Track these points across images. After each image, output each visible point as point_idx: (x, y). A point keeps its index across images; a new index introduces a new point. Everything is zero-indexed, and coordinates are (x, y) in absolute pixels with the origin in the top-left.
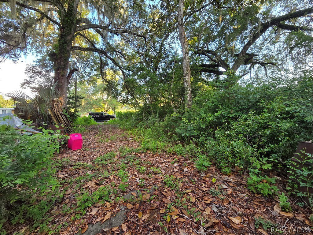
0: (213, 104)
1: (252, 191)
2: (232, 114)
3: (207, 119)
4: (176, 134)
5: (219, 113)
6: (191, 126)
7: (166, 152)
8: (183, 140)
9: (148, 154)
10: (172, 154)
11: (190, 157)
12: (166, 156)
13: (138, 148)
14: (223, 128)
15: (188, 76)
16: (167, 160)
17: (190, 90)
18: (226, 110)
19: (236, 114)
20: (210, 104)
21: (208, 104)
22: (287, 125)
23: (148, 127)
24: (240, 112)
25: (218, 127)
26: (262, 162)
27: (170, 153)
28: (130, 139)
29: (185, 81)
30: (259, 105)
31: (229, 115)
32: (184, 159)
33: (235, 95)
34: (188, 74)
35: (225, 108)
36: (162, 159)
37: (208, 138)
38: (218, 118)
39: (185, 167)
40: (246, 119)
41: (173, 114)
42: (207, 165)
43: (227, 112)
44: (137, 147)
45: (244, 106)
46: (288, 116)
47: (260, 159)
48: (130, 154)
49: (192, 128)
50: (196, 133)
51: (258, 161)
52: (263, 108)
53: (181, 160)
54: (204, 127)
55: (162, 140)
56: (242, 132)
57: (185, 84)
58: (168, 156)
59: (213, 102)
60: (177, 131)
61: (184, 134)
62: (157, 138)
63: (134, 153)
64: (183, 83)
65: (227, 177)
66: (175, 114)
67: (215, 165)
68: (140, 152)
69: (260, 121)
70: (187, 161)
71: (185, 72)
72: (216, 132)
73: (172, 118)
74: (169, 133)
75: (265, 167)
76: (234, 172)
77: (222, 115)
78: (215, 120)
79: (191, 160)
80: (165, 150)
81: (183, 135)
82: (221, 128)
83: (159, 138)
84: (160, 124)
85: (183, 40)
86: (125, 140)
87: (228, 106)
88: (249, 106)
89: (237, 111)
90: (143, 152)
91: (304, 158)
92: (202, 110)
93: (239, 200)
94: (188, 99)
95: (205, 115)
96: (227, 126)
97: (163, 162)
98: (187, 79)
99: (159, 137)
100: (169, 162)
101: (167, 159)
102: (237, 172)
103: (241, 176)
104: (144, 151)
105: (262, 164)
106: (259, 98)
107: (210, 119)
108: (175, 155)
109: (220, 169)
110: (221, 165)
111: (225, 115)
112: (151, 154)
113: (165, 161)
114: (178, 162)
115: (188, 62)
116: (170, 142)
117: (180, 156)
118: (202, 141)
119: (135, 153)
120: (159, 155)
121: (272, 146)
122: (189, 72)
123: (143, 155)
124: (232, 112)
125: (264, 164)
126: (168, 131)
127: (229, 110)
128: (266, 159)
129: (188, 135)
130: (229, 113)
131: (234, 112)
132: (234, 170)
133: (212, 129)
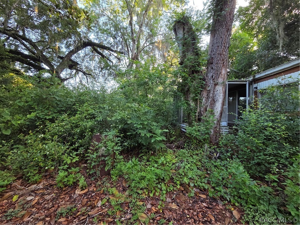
0: (26, 104)
5: (33, 115)
14: (37, 131)
18: (42, 112)
20: (22, 104)
21: (18, 104)
22: (89, 124)
25: (31, 131)
31: (45, 117)
33: (52, 96)
35: (42, 110)
37: (15, 146)
38: (33, 121)
40: (63, 120)
42: (5, 183)
45: (62, 107)
47: (71, 154)
54: (9, 134)
56: (57, 133)
59: (26, 102)
65: (35, 186)
67: (22, 178)
72: (27, 137)
75: (74, 161)
76: (46, 176)
77: (36, 116)
78: (27, 123)
82: (34, 132)
87: (45, 107)
88: (67, 108)
89: (55, 113)
91: (95, 145)
92: (7, 111)
95: (9, 118)
96: (43, 128)
102: (49, 175)
103: (53, 177)
105: (72, 158)
106: (74, 101)
109: (28, 180)
110: (29, 174)
111: (41, 117)
124: (49, 114)
125: (74, 158)
127: (46, 111)
128: (75, 153)
130: (46, 115)
131: (52, 114)
132: (47, 174)
133: (22, 134)
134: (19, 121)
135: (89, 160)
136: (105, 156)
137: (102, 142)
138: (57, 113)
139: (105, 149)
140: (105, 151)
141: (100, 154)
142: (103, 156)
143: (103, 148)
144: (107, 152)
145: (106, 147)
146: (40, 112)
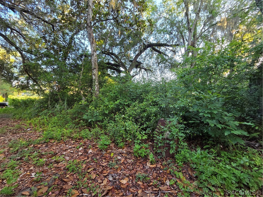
0: (114, 95)
1: (136, 156)
2: (126, 102)
3: (109, 106)
4: (84, 120)
5: (118, 101)
6: (97, 112)
7: (72, 138)
8: (90, 125)
9: (51, 143)
10: (79, 139)
11: (95, 139)
12: (72, 142)
13: (39, 139)
14: (120, 113)
15: (96, 70)
16: (73, 146)
17: (97, 82)
18: (123, 100)
19: (129, 102)
20: (112, 95)
21: (111, 95)
22: (154, 109)
23: (54, 115)
24: (131, 101)
25: (117, 112)
27: (76, 138)
28: (28, 130)
29: (94, 74)
30: (142, 97)
32: (89, 142)
33: (128, 89)
34: (95, 68)
35: (122, 98)
36: (67, 146)
37: (110, 121)
38: (118, 105)
39: (90, 149)
40: (135, 106)
41: (81, 102)
42: (107, 143)
43: (123, 101)
44: (37, 137)
45: (133, 97)
46: (155, 104)
47: (141, 133)
48: (26, 148)
49: (98, 114)
50: (101, 118)
51: (140, 134)
52: (144, 98)
53: (86, 143)
54: (107, 113)
55: (69, 127)
56: (132, 115)
57: (93, 76)
58: (74, 141)
59: (114, 93)
60: (85, 117)
61: (91, 120)
62: (64, 126)
63: (32, 146)
64: (91, 76)
65: (121, 150)
66: (83, 102)
67: (114, 142)
68: (41, 143)
69: (142, 107)
70: (92, 143)
71: (93, 66)
72: (116, 116)
73: (80, 106)
74: (77, 120)
75: (144, 138)
76: (126, 145)
77: (120, 103)
78: (115, 107)
79: (95, 142)
80: (71, 136)
81: (89, 121)
82: (119, 113)
83: (66, 125)
84: (68, 111)
85: (91, 39)
86: (20, 132)
87: (124, 97)
88: (136, 97)
89: (130, 100)
91: (160, 128)
92: (106, 99)
93: (128, 165)
94: (96, 90)
95: (107, 103)
96: (123, 111)
97: (68, 149)
98: (95, 73)
99: (66, 124)
100: (75, 147)
101: (73, 145)
102: (128, 144)
103: (130, 147)
104: (46, 141)
105: (142, 136)
106: (141, 92)
107: (112, 106)
108: (81, 140)
109: (118, 145)
110: (118, 141)
111: (122, 103)
112: (55, 143)
113: (70, 147)
114: (84, 145)
115: (96, 59)
116: (77, 128)
117: (86, 140)
118: (105, 124)
119: (34, 145)
120: (64, 142)
121: (147, 123)
122: (97, 67)
123: (44, 146)
124: (126, 101)
125: (143, 136)
126: (76, 118)
127: (125, 99)
128: (144, 132)
129: (94, 120)
130: (125, 102)
131: (128, 101)
132: (127, 143)
133: (113, 114)
134: (112, 105)
135: (156, 140)
136: (170, 140)
137: (166, 127)
138: (131, 100)
139: (170, 134)
140: (170, 135)
141: (165, 137)
142: (167, 139)
143: (168, 132)
144: (171, 137)
145: (170, 131)
146: (121, 99)
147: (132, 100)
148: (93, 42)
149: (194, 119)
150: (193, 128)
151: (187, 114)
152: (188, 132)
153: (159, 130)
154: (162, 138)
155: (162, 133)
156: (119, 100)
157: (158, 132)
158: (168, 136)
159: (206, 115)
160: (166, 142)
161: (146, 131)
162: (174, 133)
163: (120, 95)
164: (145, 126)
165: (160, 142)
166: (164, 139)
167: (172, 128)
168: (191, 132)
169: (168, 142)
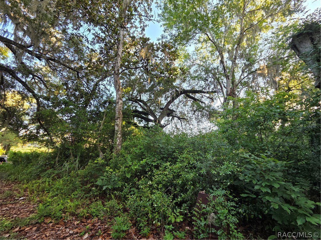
0: (140, 151)
2: (155, 162)
3: (132, 167)
4: (97, 186)
5: (144, 160)
6: (116, 175)
7: (77, 215)
8: (104, 196)
9: (46, 224)
10: (86, 218)
11: (109, 218)
12: (76, 223)
13: (31, 216)
14: (146, 177)
15: (120, 120)
16: (75, 230)
17: (120, 134)
18: (150, 158)
19: (159, 162)
20: (138, 151)
21: (136, 151)
22: (191, 176)
23: (59, 176)
24: (161, 161)
25: (142, 176)
26: (176, 214)
27: (82, 217)
28: (20, 199)
29: (117, 125)
30: (175, 155)
31: (152, 163)
32: (99, 223)
33: (157, 144)
34: (119, 118)
35: (150, 156)
36: (68, 230)
37: (132, 189)
38: (143, 166)
39: (99, 237)
40: (165, 168)
41: (97, 160)
42: (125, 228)
43: (151, 160)
44: (28, 213)
45: (164, 154)
47: (175, 211)
48: (8, 233)
49: (116, 179)
50: (120, 184)
51: (173, 214)
52: (177, 158)
53: (96, 226)
54: (129, 177)
55: (76, 197)
56: (162, 182)
57: (116, 127)
58: (79, 222)
59: (140, 149)
60: (99, 182)
61: (106, 187)
62: (69, 194)
63: (17, 229)
64: (114, 126)
66: (100, 160)
67: (136, 225)
68: (32, 224)
69: (175, 171)
70: (103, 227)
71: (117, 115)
72: (140, 182)
73: (95, 165)
74: (89, 186)
75: (178, 220)
76: (153, 230)
77: (146, 163)
78: (140, 168)
79: (109, 223)
80: (76, 213)
81: (104, 188)
83: (72, 193)
84: (79, 172)
85: (117, 86)
86: (8, 202)
87: (152, 154)
88: (168, 155)
90: (37, 223)
91: (201, 207)
92: (129, 157)
94: (118, 143)
95: (130, 163)
96: (151, 175)
97: (67, 236)
98: (118, 123)
99: (73, 191)
100: (77, 233)
101: (76, 228)
102: (156, 229)
103: (159, 235)
104: (40, 221)
106: (174, 148)
107: (136, 167)
108: (88, 219)
109: (140, 230)
110: (141, 224)
111: (150, 163)
112: (51, 225)
113: (71, 232)
114: (91, 230)
115: (121, 107)
116: (87, 197)
117: (96, 219)
118: (125, 194)
119: (20, 228)
120: (65, 222)
121: (183, 195)
122: (121, 116)
123: (34, 229)
124: (155, 160)
125: (177, 216)
126: (87, 182)
127: (153, 158)
128: (178, 210)
129: (110, 187)
130: (153, 161)
131: (157, 160)
132: (154, 227)
133: (137, 179)
135: (195, 226)
136: (217, 229)
137: (210, 206)
138: (160, 159)
139: (216, 217)
140: (216, 219)
141: (209, 222)
142: (213, 226)
143: (213, 214)
144: (218, 222)
145: (216, 213)
146: (148, 158)
147: (162, 159)
148: (119, 89)
149: (247, 191)
150: (248, 205)
151: (236, 183)
152: (242, 212)
153: (200, 209)
154: (205, 225)
155: (204, 215)
156: (145, 158)
157: (197, 212)
158: (214, 221)
159: (264, 190)
160: (210, 231)
161: (181, 209)
162: (221, 217)
163: (147, 152)
164: (179, 200)
165: (202, 230)
166: (208, 226)
167: (218, 208)
168: (245, 212)
169: (214, 231)
